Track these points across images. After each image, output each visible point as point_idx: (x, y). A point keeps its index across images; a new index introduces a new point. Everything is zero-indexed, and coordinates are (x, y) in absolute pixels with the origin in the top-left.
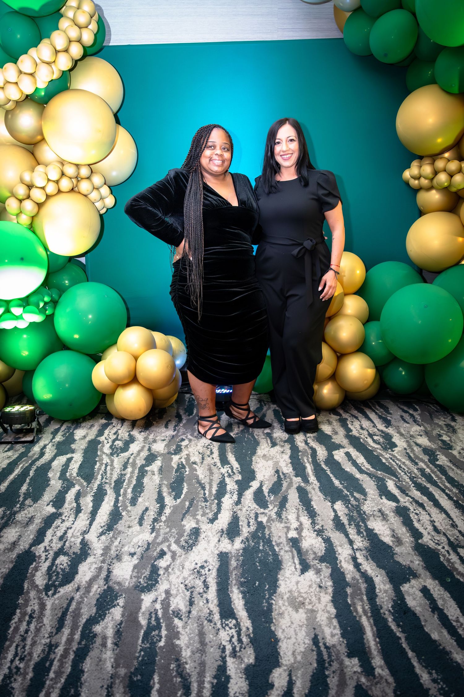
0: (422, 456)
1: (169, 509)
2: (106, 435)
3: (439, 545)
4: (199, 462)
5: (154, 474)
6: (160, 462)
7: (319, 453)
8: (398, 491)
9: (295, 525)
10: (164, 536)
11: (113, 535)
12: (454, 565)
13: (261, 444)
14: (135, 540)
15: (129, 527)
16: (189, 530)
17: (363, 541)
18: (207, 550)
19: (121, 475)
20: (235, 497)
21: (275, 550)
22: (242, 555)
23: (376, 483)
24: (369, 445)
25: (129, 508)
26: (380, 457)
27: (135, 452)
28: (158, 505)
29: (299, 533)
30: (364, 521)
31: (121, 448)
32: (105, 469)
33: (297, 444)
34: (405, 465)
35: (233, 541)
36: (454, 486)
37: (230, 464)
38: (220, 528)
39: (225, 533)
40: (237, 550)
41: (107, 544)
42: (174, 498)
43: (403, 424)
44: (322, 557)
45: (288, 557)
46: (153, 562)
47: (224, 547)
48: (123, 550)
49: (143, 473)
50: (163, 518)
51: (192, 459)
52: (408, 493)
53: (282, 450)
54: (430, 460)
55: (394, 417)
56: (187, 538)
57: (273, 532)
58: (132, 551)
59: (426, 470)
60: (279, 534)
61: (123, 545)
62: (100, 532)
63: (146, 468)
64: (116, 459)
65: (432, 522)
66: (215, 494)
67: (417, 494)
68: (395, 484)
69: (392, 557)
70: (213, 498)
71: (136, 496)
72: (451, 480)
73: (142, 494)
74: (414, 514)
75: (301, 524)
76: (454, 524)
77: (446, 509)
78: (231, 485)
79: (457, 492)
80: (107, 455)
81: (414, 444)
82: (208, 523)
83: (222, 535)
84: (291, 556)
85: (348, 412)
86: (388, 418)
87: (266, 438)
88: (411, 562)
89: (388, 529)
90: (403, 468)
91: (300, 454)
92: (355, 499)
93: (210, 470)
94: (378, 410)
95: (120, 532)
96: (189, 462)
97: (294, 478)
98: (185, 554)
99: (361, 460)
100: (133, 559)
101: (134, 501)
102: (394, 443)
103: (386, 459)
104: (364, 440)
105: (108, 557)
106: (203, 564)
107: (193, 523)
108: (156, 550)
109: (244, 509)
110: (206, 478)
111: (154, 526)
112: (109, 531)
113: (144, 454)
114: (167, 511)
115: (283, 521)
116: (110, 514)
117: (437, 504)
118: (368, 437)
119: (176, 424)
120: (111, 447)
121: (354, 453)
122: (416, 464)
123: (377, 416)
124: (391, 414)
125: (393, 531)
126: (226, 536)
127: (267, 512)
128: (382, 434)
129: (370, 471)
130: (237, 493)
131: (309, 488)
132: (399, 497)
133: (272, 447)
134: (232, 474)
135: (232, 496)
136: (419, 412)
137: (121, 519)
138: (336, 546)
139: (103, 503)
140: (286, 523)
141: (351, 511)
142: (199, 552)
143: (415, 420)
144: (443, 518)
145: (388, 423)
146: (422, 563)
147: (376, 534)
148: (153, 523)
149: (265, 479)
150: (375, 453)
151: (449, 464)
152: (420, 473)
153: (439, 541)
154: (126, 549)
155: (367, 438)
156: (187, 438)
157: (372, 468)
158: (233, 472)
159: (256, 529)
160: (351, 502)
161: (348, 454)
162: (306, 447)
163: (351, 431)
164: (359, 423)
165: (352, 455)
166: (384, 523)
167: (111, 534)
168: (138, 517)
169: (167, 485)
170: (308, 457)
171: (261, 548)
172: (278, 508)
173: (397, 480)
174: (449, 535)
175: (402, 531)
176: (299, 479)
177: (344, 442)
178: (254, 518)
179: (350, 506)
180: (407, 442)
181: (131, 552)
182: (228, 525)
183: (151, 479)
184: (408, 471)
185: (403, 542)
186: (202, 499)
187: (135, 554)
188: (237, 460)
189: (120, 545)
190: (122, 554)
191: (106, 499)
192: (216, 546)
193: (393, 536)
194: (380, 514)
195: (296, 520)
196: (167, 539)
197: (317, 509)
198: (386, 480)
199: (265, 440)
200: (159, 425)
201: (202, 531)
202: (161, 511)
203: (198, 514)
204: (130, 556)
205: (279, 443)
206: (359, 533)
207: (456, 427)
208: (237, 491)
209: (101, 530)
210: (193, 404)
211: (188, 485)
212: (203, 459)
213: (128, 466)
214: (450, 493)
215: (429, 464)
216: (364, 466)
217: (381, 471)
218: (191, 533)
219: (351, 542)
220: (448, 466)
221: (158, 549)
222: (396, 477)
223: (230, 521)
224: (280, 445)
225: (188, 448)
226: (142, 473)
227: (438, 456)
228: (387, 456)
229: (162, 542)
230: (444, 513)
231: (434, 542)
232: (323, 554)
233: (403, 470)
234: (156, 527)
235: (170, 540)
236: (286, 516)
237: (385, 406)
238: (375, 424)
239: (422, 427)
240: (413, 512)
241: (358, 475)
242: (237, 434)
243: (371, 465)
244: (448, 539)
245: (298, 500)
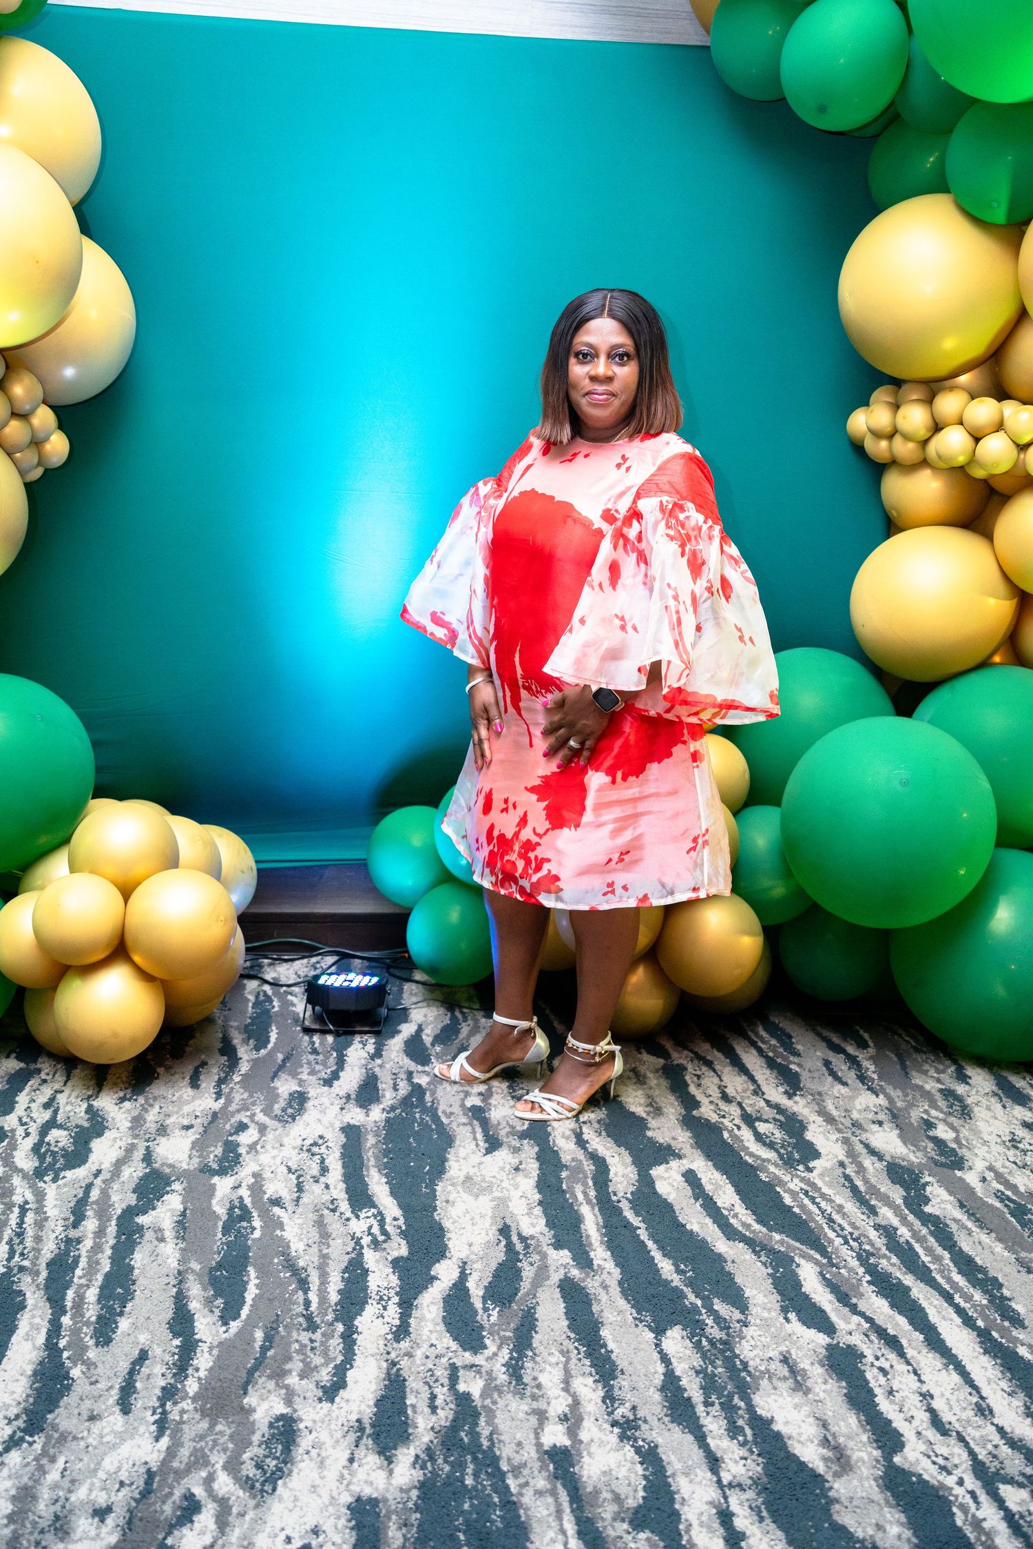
0: (886, 1187)
1: (206, 1355)
2: (20, 1109)
3: (949, 1473)
4: (288, 1197)
5: (162, 1240)
6: (179, 1198)
7: (616, 1174)
8: (831, 1297)
9: (559, 1405)
10: (195, 1449)
11: (43, 1449)
12: (993, 1541)
13: (458, 1143)
14: (109, 1463)
15: (92, 1418)
16: (267, 1424)
17: (746, 1459)
18: (319, 1490)
19: (68, 1241)
20: (393, 1313)
21: (507, 1487)
22: (417, 1508)
23: (770, 1271)
24: (746, 1149)
25: (92, 1354)
26: (778, 1189)
27: (107, 1165)
28: (177, 1342)
29: (572, 1432)
30: (744, 1390)
31: (65, 1154)
32: (20, 1224)
33: (554, 1144)
34: (844, 1215)
35: (390, 1461)
36: (975, 1283)
37: (375, 1206)
38: (354, 1417)
39: (368, 1431)
40: (402, 1490)
41: (25, 1480)
42: (221, 1317)
43: (832, 1086)
44: (637, 1511)
45: (545, 1513)
46: (160, 1537)
47: (366, 1482)
48: (73, 1498)
49: (130, 1236)
50: (192, 1386)
51: (271, 1190)
52: (855, 1305)
53: (515, 1161)
54: (905, 1199)
55: (808, 1064)
56: (261, 1452)
57: (501, 1427)
58: (102, 1499)
59: (899, 1232)
60: (518, 1436)
61: (73, 1482)
62: (6, 1437)
63: (141, 1220)
64: (51, 1191)
65: (926, 1396)
66: (336, 1305)
67: (878, 1306)
68: (821, 1273)
69: (826, 1510)
70: (330, 1317)
71: (110, 1309)
72: (967, 1265)
73: (129, 1306)
74: (875, 1370)
75: (576, 1404)
76: (984, 1405)
77: (960, 1357)
78: (381, 1277)
79: (985, 1302)
80: (25, 1176)
81: (864, 1151)
82: (320, 1400)
83: (360, 1438)
84: (552, 1509)
85: (685, 1048)
86: (792, 1066)
87: (471, 1124)
88: (879, 1527)
89: (811, 1420)
90: (840, 1225)
91: (564, 1174)
92: (718, 1319)
93: (320, 1224)
94: (764, 1042)
95: (63, 1438)
96: (262, 1198)
97: (552, 1253)
98: (257, 1506)
99: (727, 1197)
100: (104, 1530)
101: (104, 1332)
102: (810, 1145)
103: (794, 1194)
104: (731, 1132)
105: (28, 1525)
106: (306, 1541)
107: (277, 1400)
108: (171, 1494)
109: (419, 1353)
110: (311, 1250)
111: (164, 1413)
112: (31, 1436)
113: (134, 1172)
114: (203, 1361)
115: (528, 1393)
116: (35, 1373)
117: (935, 1341)
118: (744, 1126)
119: (223, 1075)
120: (36, 1149)
121: (710, 1176)
122: (873, 1211)
123: (763, 1060)
124: (799, 1055)
125: (825, 1425)
126: (370, 1442)
127: (483, 1363)
128: (778, 1117)
129: (753, 1232)
130: (396, 1299)
131: (592, 1285)
132: (834, 1317)
133: (489, 1151)
134: (381, 1238)
135: (385, 1308)
136: (872, 1051)
137: (68, 1388)
138: (674, 1475)
139: (14, 1339)
140: (534, 1398)
141: (710, 1359)
142: (296, 1499)
143: (862, 1075)
144: (952, 1385)
145: (792, 1084)
146: (907, 1533)
147: (778, 1436)
148: (163, 1401)
149: (473, 1253)
150: (763, 1176)
151: (958, 1214)
152: (884, 1241)
153: (947, 1459)
154: (81, 1494)
155: (739, 1128)
156: (252, 1121)
157: (759, 1221)
158: (384, 1232)
159: (454, 1420)
160: (708, 1330)
161: (691, 1177)
162: (580, 1155)
163: (697, 1105)
164: (716, 1080)
165: (703, 1181)
166: (798, 1398)
167: (39, 1441)
168: (118, 1383)
169: (199, 1275)
170: (585, 1184)
171: (469, 1481)
172: (511, 1353)
173: (825, 1261)
174: (973, 1439)
175: (848, 1425)
176: (564, 1256)
177: (681, 1139)
178: (446, 1382)
179: (704, 1343)
180: (846, 1141)
181: (97, 1506)
182: (378, 1403)
183: (154, 1255)
184: (851, 1234)
185: (853, 1462)
186: (301, 1319)
187: (109, 1509)
188: (393, 1193)
189: (66, 1483)
190: (71, 1511)
191: (24, 1322)
192: (342, 1477)
193: (825, 1442)
194: (785, 1371)
195: (563, 1389)
196: (205, 1457)
197: (616, 1351)
198: (797, 1259)
199: (469, 1128)
200: (174, 1078)
201: (302, 1426)
202: (183, 1365)
203: (290, 1371)
204: (97, 1519)
205: (505, 1140)
206: (733, 1431)
207: (969, 1101)
208: (397, 1294)
209: (8, 1431)
210: (268, 1011)
211: (263, 1273)
212: (300, 1188)
213: (88, 1213)
214: (967, 1306)
215: (907, 1212)
216: (736, 1216)
217: (781, 1233)
218: (273, 1435)
219: (714, 1462)
220: (954, 1220)
221: (178, 1493)
222: (824, 1252)
223: (380, 1393)
224: (510, 1146)
225: (257, 1152)
226: (129, 1234)
227: (928, 1189)
228: (796, 1185)
229: (188, 1470)
230: (956, 1369)
231: (934, 1463)
232: (641, 1501)
233: (838, 1229)
234: (171, 1417)
235: (213, 1459)
236: (536, 1374)
237: (782, 1030)
238: (759, 1086)
239: (881, 1096)
240: (872, 1365)
241: (722, 1246)
242: (393, 1108)
243: (754, 1213)
244: (972, 1453)
245: (566, 1323)
